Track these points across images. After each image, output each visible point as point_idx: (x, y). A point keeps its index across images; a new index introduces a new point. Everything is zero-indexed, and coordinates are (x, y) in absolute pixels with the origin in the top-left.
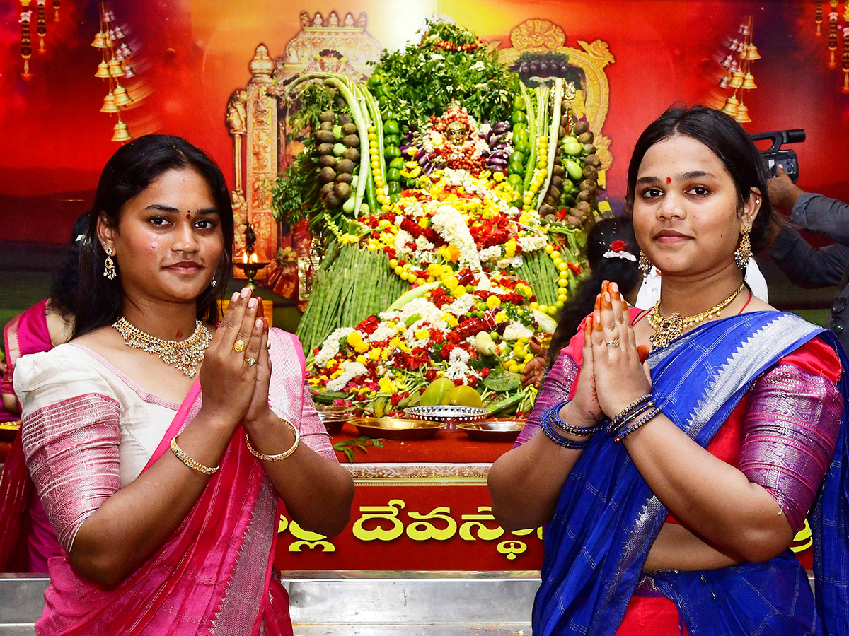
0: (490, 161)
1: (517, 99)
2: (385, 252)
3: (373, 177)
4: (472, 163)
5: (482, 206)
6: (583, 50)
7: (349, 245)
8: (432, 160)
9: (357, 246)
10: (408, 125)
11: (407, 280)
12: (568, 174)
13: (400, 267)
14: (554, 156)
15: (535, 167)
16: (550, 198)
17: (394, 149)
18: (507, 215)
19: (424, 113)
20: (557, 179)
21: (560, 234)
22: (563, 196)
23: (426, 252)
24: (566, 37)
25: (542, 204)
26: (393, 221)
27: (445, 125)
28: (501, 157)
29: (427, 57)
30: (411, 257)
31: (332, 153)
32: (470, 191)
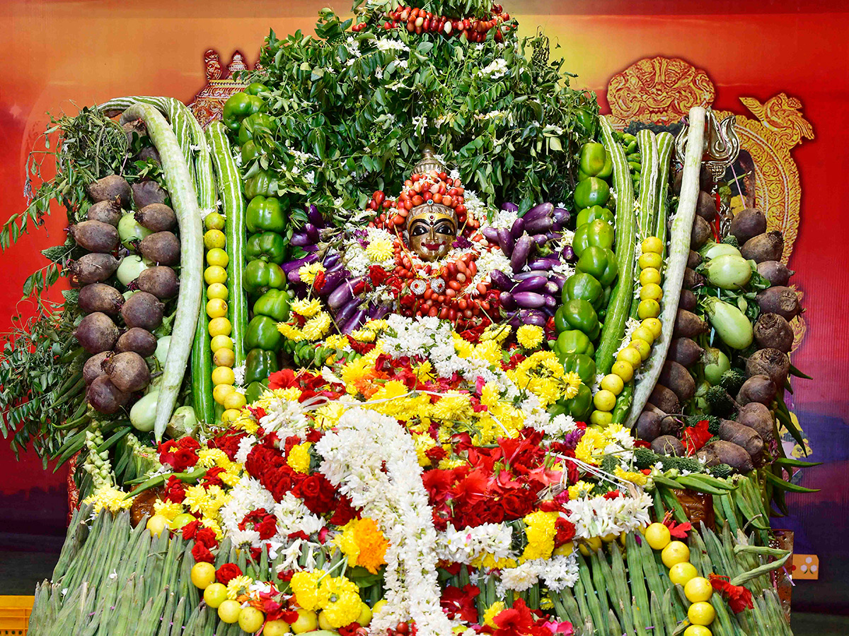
0: (511, 299)
1: (591, 148)
2: (186, 538)
3: (211, 338)
4: (464, 303)
5: (471, 412)
6: (751, 116)
7: (106, 516)
8: (362, 295)
9: (123, 520)
10: (306, 209)
11: (237, 624)
12: (716, 334)
13: (219, 586)
14: (679, 288)
15: (628, 314)
16: (668, 393)
17: (267, 269)
18: (543, 435)
19: (358, 186)
20: (687, 345)
21: (690, 491)
22: (703, 389)
23: (299, 542)
24: (718, 91)
25: (646, 409)
26: (232, 451)
27: (403, 212)
28: (541, 289)
29: (365, 47)
30: (257, 554)
31: (111, 277)
32: (445, 370)
